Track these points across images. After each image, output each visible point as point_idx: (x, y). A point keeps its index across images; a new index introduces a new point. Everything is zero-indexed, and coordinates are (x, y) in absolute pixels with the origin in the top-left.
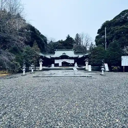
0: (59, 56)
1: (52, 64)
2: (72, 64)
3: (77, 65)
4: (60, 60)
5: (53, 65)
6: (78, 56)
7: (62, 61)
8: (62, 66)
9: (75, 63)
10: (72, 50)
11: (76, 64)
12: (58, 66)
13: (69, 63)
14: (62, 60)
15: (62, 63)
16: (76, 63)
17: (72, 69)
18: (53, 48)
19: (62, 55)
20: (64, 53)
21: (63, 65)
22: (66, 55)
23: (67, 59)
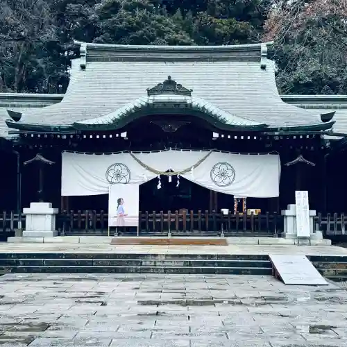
0: (106, 119)
1: (36, 207)
2: (252, 202)
3: (318, 224)
4: (125, 158)
5: (40, 216)
6: (326, 118)
7: (148, 176)
8: (147, 225)
9: (286, 198)
10: (254, 56)
11: (301, 212)
12: (101, 227)
13: (226, 200)
14: (141, 156)
15: (147, 193)
16: (302, 197)
17: (265, 267)
18: (50, 34)
19: (142, 100)
20: (170, 85)
21: (157, 217)
22: (196, 100)
23: (201, 154)
